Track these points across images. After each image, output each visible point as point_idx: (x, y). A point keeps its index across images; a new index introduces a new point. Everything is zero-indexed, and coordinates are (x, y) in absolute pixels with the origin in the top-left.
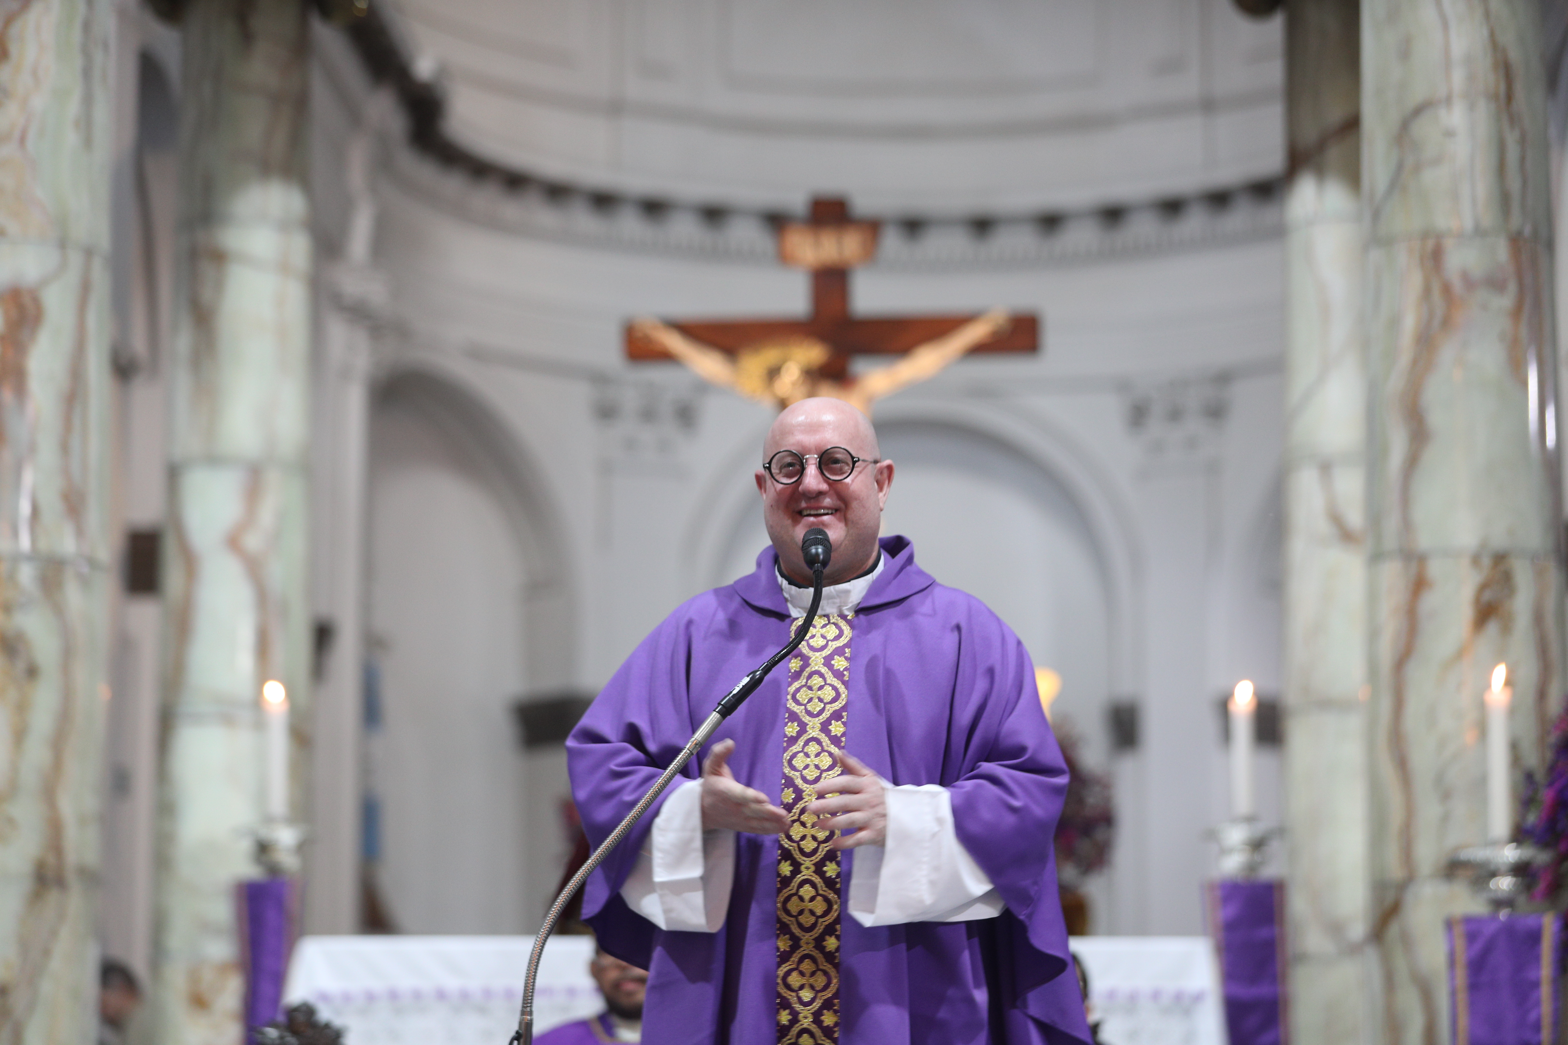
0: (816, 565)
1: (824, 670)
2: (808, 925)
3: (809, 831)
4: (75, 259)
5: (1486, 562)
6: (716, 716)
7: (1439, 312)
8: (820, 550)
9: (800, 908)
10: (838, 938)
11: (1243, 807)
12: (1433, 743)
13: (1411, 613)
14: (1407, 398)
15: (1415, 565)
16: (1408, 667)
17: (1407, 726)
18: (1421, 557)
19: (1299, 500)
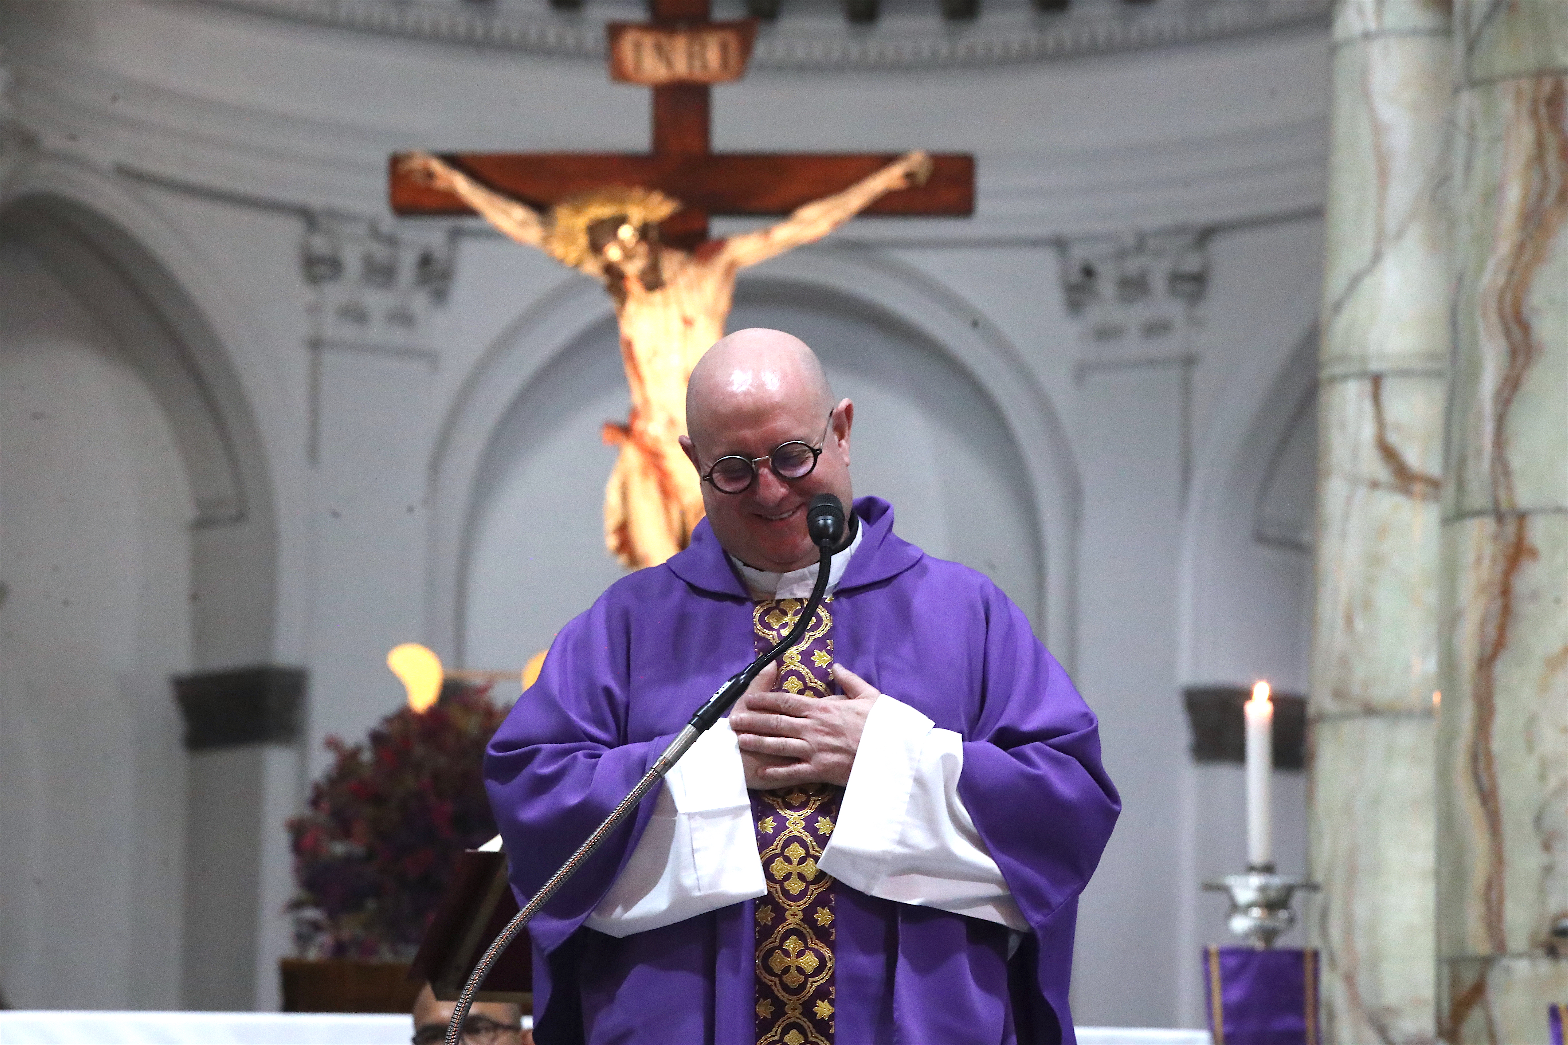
0: (824, 540)
1: (804, 670)
2: (794, 986)
3: (794, 868)
6: (690, 730)
7: (1556, 182)
8: (829, 522)
9: (784, 965)
10: (832, 1003)
11: (1258, 852)
12: (1531, 768)
13: (1506, 592)
14: (1508, 298)
15: (1511, 528)
16: (1500, 668)
17: (1497, 745)
18: (1522, 517)
19: (1343, 426)
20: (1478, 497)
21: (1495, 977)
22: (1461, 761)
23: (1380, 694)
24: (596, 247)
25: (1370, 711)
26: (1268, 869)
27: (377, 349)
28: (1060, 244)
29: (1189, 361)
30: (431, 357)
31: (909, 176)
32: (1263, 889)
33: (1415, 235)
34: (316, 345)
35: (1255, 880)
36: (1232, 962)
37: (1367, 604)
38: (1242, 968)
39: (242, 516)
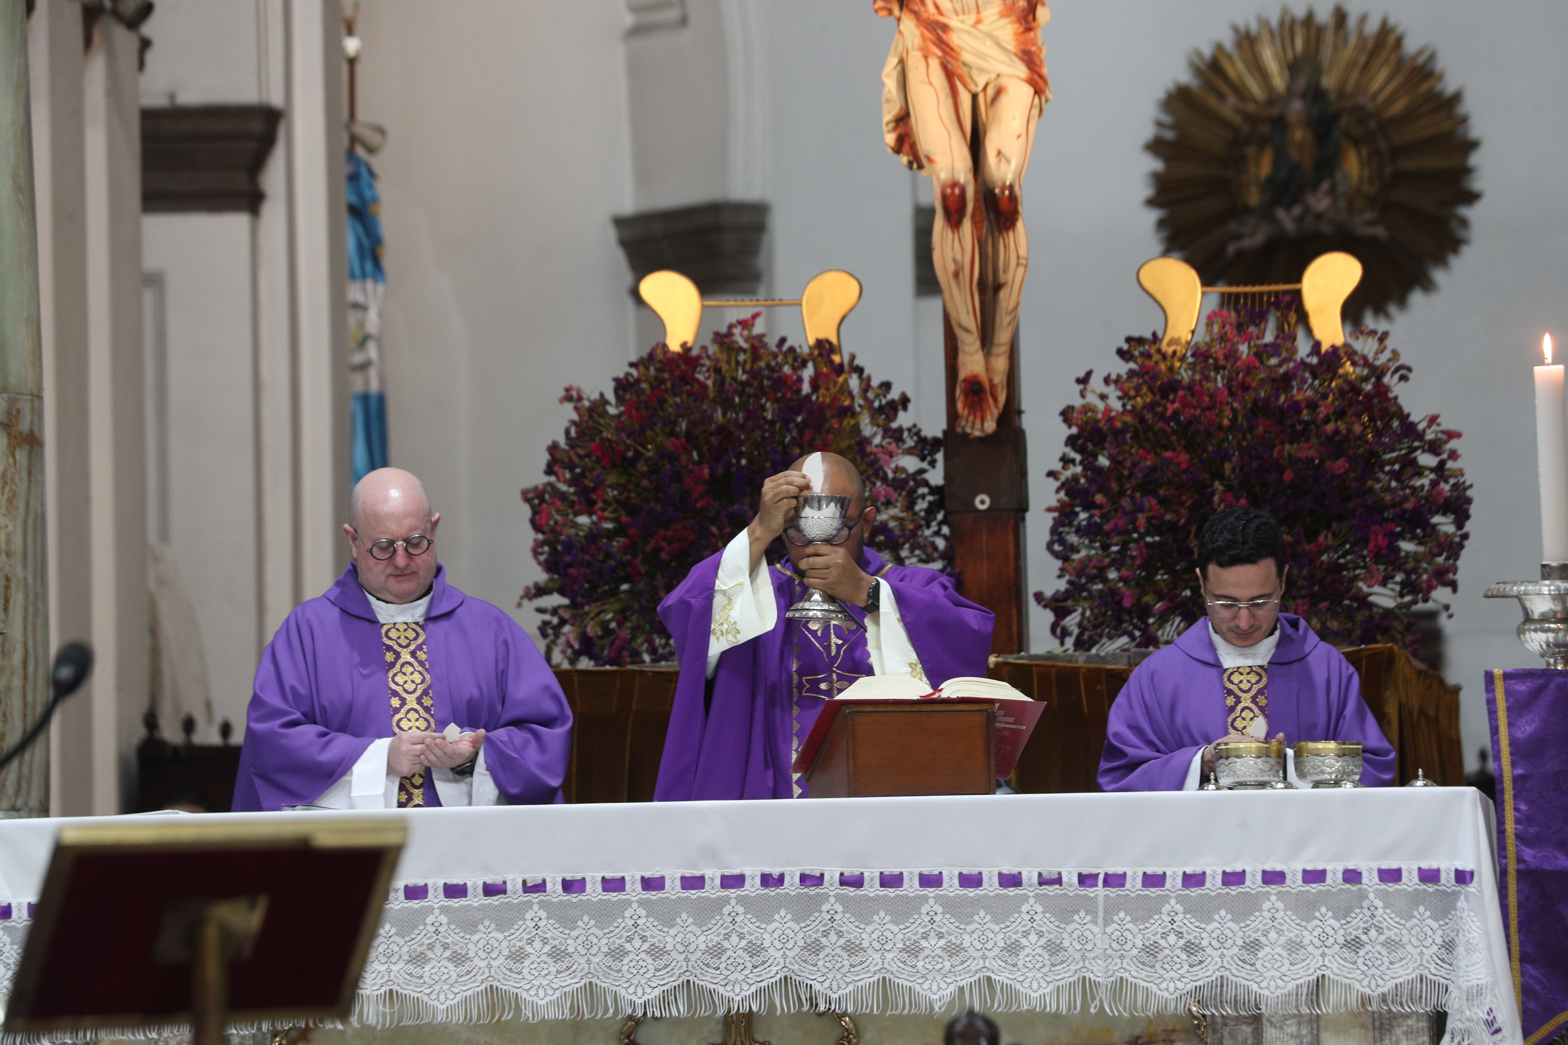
35: (1550, 587)
38: (1535, 694)
39: (683, 21)
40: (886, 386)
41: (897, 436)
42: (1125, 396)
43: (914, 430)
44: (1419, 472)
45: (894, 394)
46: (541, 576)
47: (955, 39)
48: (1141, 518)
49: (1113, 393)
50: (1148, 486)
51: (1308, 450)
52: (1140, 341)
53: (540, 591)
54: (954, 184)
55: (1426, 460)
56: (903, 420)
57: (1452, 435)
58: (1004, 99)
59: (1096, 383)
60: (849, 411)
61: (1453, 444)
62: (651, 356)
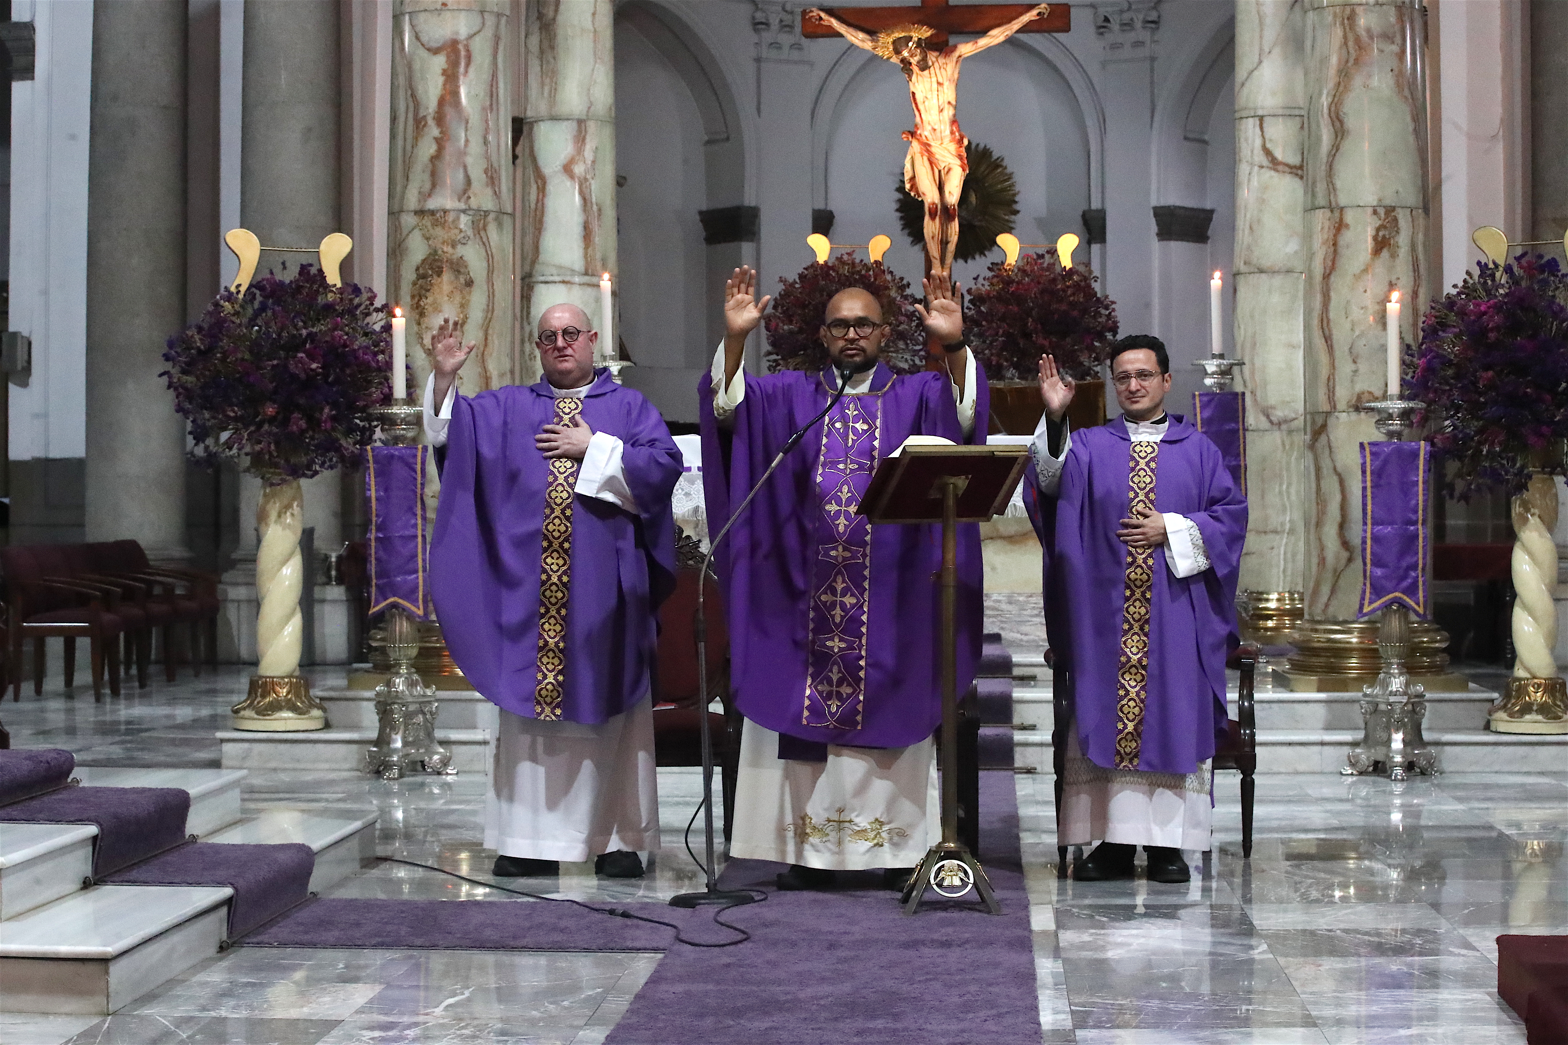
4: (490, 21)
5: (1381, 211)
7: (1353, 54)
11: (1216, 348)
12: (1348, 326)
13: (1335, 244)
14: (1333, 109)
15: (1337, 214)
16: (1332, 278)
17: (1332, 315)
18: (1342, 209)
19: (1246, 140)
20: (1321, 201)
21: (1331, 421)
22: (1315, 322)
23: (1266, 263)
24: (897, 52)
25: (1261, 271)
26: (1221, 356)
27: (788, 62)
28: (1093, 6)
29: (1153, 59)
30: (811, 64)
31: (1039, 14)
32: (1219, 366)
33: (1277, 51)
34: (758, 60)
35: (1216, 362)
36: (1205, 399)
37: (1259, 221)
38: (1210, 401)
39: (728, 139)
40: (902, 279)
41: (906, 297)
42: (992, 284)
43: (912, 296)
44: (1101, 315)
45: (905, 282)
46: (770, 348)
47: (933, 150)
48: (1001, 331)
49: (986, 283)
50: (1003, 319)
51: (1064, 307)
52: (997, 264)
53: (769, 353)
54: (934, 204)
55: (1104, 312)
56: (908, 292)
57: (1113, 303)
58: (951, 172)
59: (980, 280)
60: (887, 288)
61: (1113, 306)
62: (812, 265)
